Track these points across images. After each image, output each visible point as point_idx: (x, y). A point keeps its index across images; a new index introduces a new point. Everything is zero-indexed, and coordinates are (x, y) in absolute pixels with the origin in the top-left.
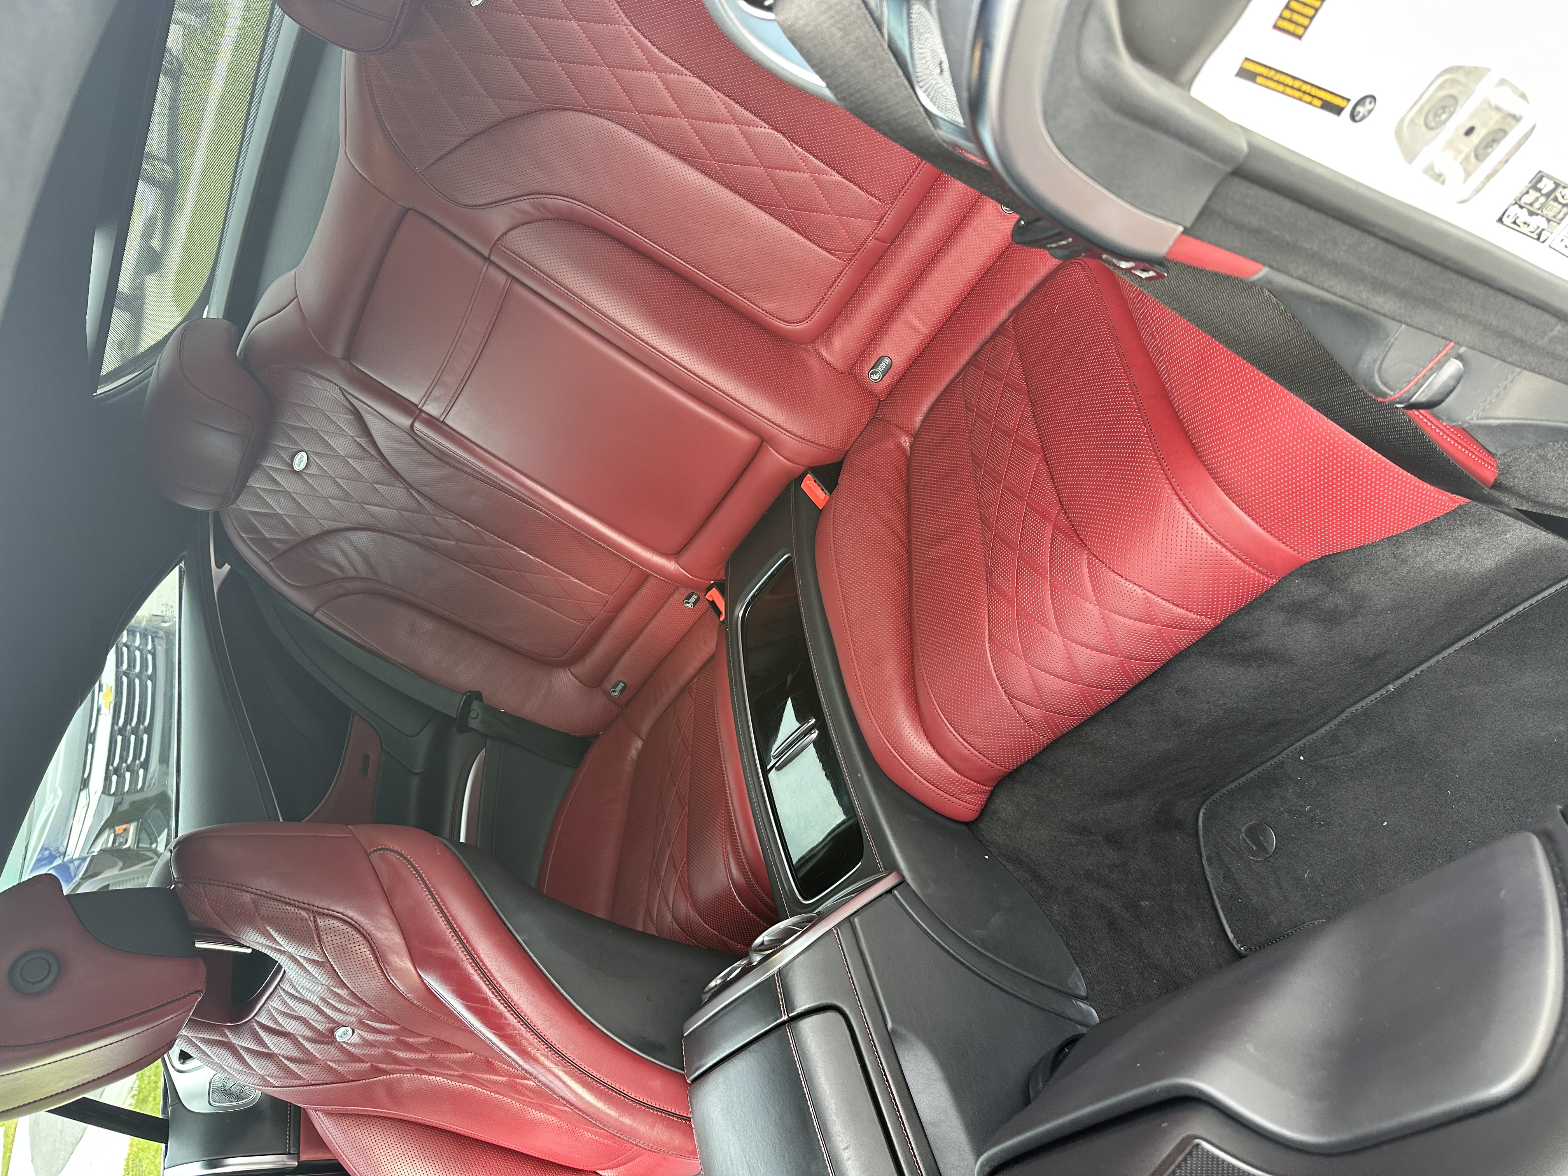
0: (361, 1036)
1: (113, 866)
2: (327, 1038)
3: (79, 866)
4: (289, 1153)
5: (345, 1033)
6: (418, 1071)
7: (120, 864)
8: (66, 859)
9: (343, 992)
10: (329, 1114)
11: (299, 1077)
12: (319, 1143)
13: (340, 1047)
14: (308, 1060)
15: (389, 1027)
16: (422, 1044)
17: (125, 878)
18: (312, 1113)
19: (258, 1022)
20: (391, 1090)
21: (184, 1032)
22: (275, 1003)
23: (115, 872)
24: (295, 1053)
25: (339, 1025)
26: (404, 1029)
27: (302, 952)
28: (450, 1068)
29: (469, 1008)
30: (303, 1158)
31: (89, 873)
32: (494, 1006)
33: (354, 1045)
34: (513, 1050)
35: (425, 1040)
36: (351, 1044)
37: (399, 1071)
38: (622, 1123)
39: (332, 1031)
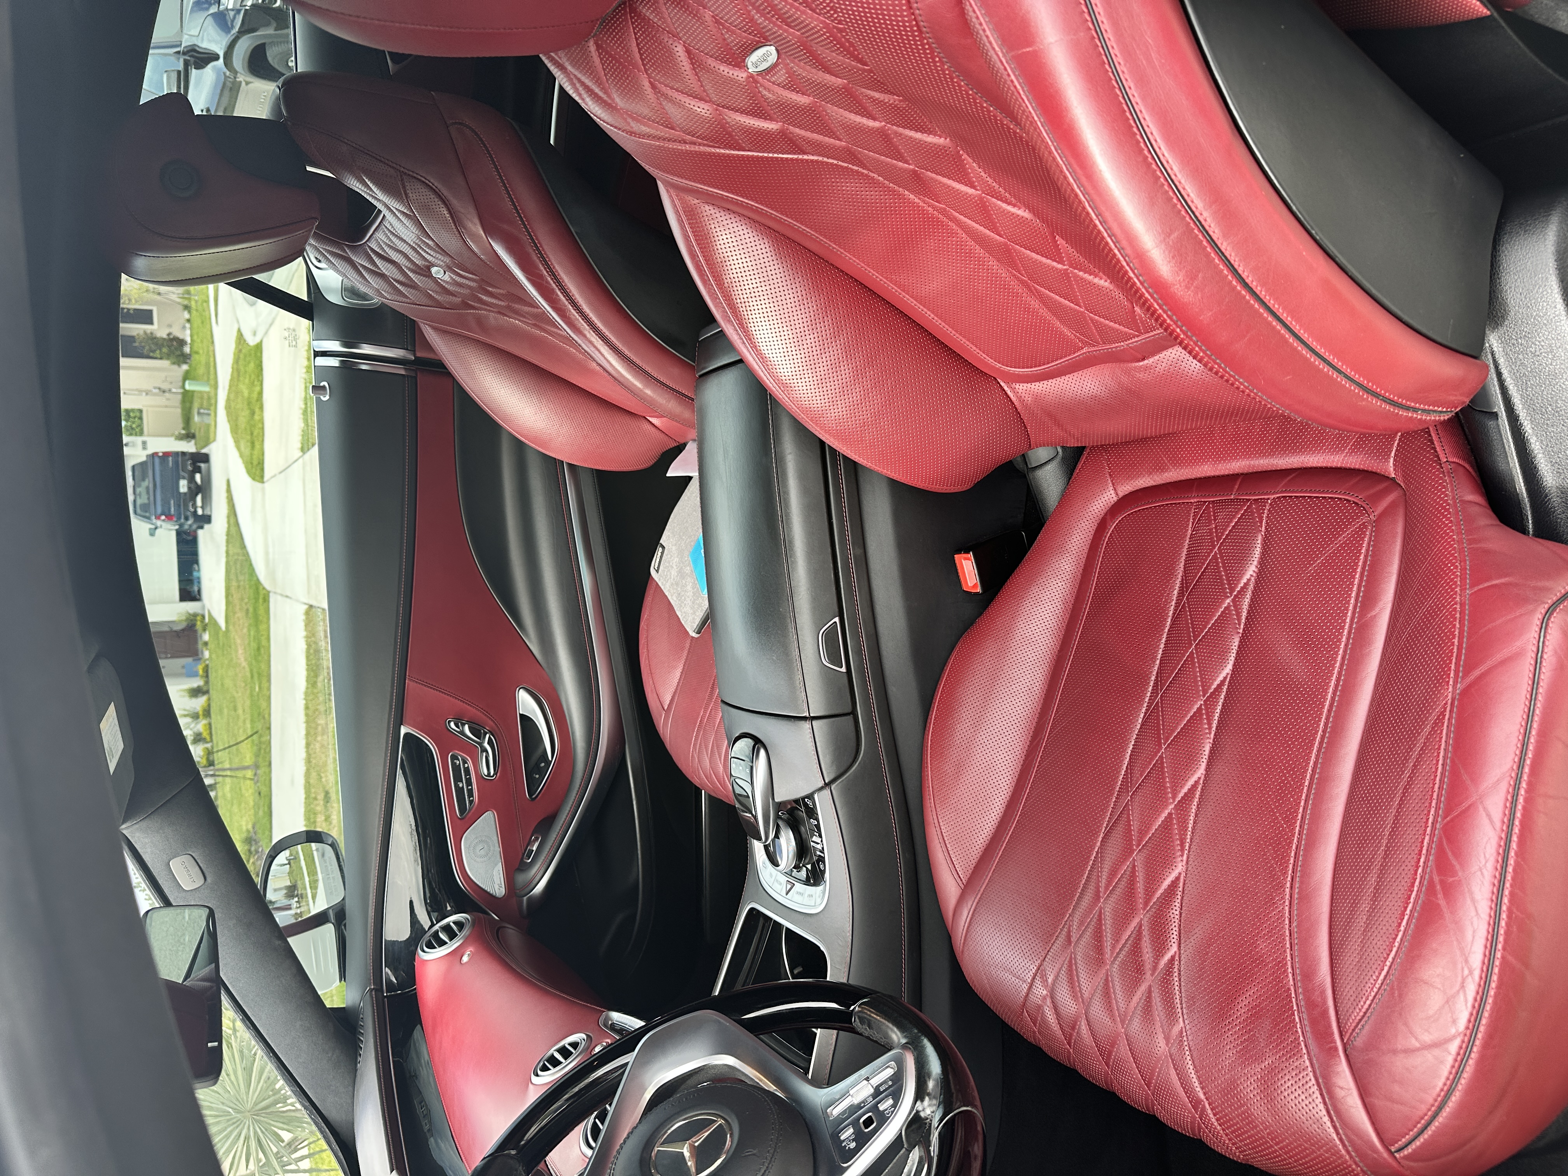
0: (450, 277)
1: (267, 25)
2: (425, 271)
3: (234, 17)
4: (407, 349)
5: (438, 272)
6: (499, 313)
7: (275, 25)
8: (221, 7)
9: (430, 243)
10: (435, 329)
11: (408, 297)
12: (428, 347)
13: (435, 280)
14: (413, 286)
15: (471, 276)
16: (500, 294)
17: (279, 40)
18: (422, 325)
19: (369, 247)
20: (481, 323)
21: (312, 241)
22: (380, 235)
23: (270, 31)
24: (401, 278)
25: (433, 265)
26: (483, 280)
27: (394, 204)
28: (525, 317)
29: (529, 279)
30: (419, 354)
31: (246, 27)
32: (547, 282)
33: (447, 282)
34: (563, 321)
35: (502, 291)
36: (444, 281)
37: (485, 310)
38: (645, 393)
39: (428, 268)
